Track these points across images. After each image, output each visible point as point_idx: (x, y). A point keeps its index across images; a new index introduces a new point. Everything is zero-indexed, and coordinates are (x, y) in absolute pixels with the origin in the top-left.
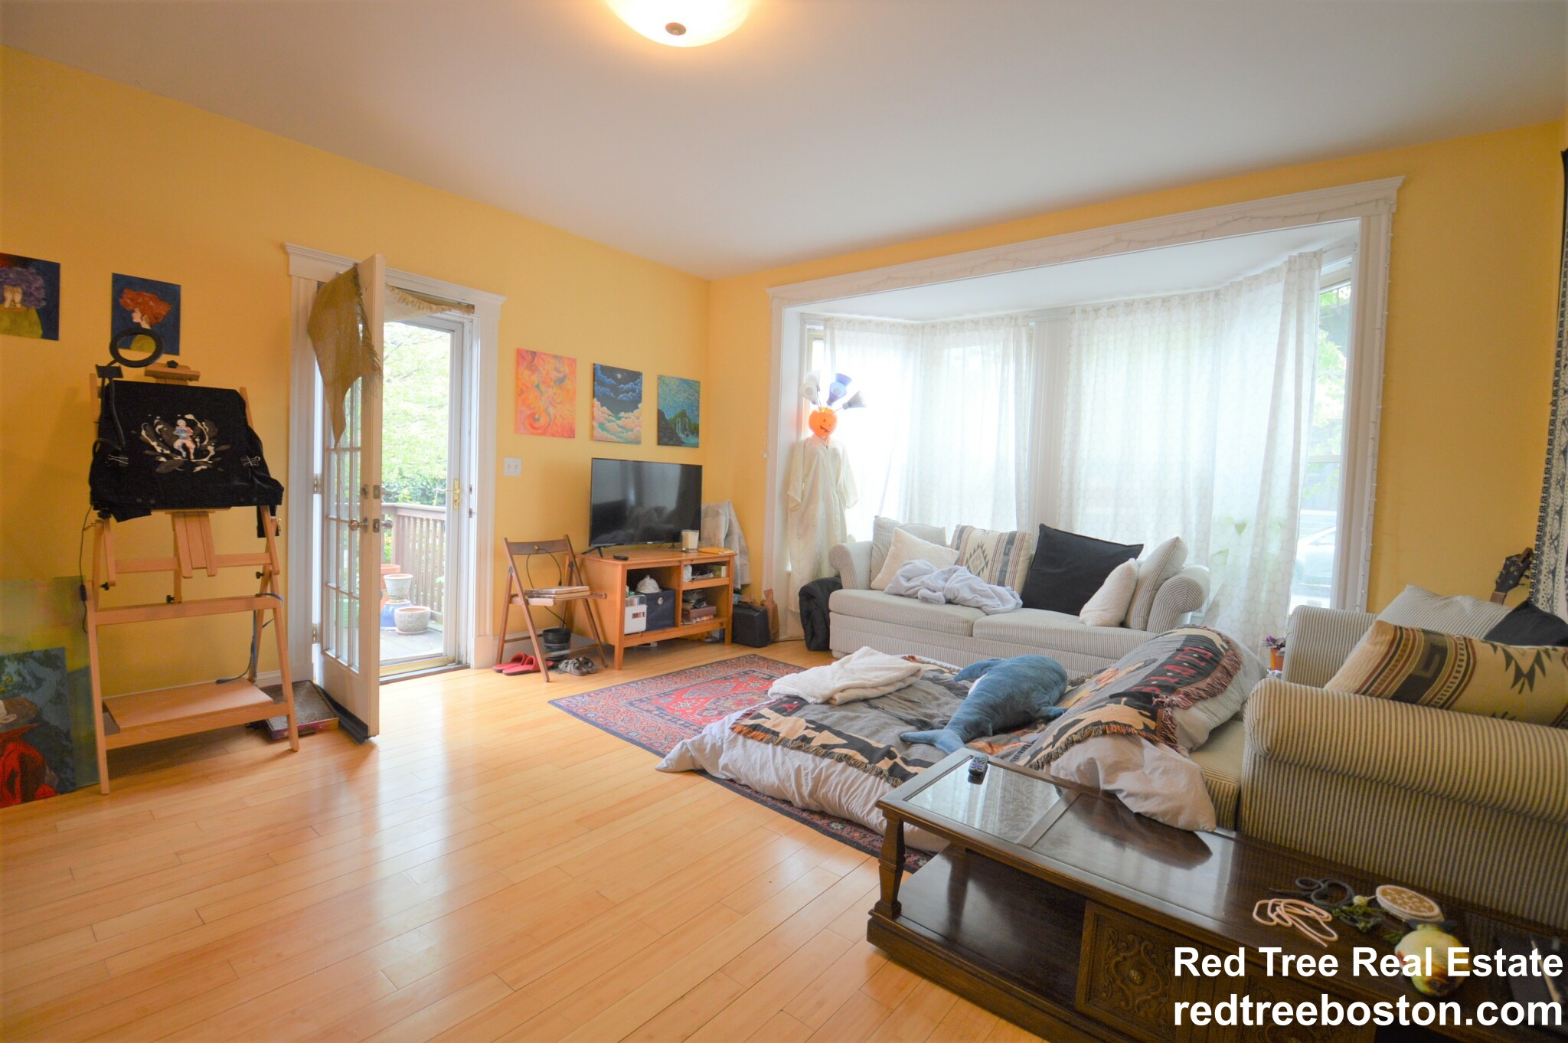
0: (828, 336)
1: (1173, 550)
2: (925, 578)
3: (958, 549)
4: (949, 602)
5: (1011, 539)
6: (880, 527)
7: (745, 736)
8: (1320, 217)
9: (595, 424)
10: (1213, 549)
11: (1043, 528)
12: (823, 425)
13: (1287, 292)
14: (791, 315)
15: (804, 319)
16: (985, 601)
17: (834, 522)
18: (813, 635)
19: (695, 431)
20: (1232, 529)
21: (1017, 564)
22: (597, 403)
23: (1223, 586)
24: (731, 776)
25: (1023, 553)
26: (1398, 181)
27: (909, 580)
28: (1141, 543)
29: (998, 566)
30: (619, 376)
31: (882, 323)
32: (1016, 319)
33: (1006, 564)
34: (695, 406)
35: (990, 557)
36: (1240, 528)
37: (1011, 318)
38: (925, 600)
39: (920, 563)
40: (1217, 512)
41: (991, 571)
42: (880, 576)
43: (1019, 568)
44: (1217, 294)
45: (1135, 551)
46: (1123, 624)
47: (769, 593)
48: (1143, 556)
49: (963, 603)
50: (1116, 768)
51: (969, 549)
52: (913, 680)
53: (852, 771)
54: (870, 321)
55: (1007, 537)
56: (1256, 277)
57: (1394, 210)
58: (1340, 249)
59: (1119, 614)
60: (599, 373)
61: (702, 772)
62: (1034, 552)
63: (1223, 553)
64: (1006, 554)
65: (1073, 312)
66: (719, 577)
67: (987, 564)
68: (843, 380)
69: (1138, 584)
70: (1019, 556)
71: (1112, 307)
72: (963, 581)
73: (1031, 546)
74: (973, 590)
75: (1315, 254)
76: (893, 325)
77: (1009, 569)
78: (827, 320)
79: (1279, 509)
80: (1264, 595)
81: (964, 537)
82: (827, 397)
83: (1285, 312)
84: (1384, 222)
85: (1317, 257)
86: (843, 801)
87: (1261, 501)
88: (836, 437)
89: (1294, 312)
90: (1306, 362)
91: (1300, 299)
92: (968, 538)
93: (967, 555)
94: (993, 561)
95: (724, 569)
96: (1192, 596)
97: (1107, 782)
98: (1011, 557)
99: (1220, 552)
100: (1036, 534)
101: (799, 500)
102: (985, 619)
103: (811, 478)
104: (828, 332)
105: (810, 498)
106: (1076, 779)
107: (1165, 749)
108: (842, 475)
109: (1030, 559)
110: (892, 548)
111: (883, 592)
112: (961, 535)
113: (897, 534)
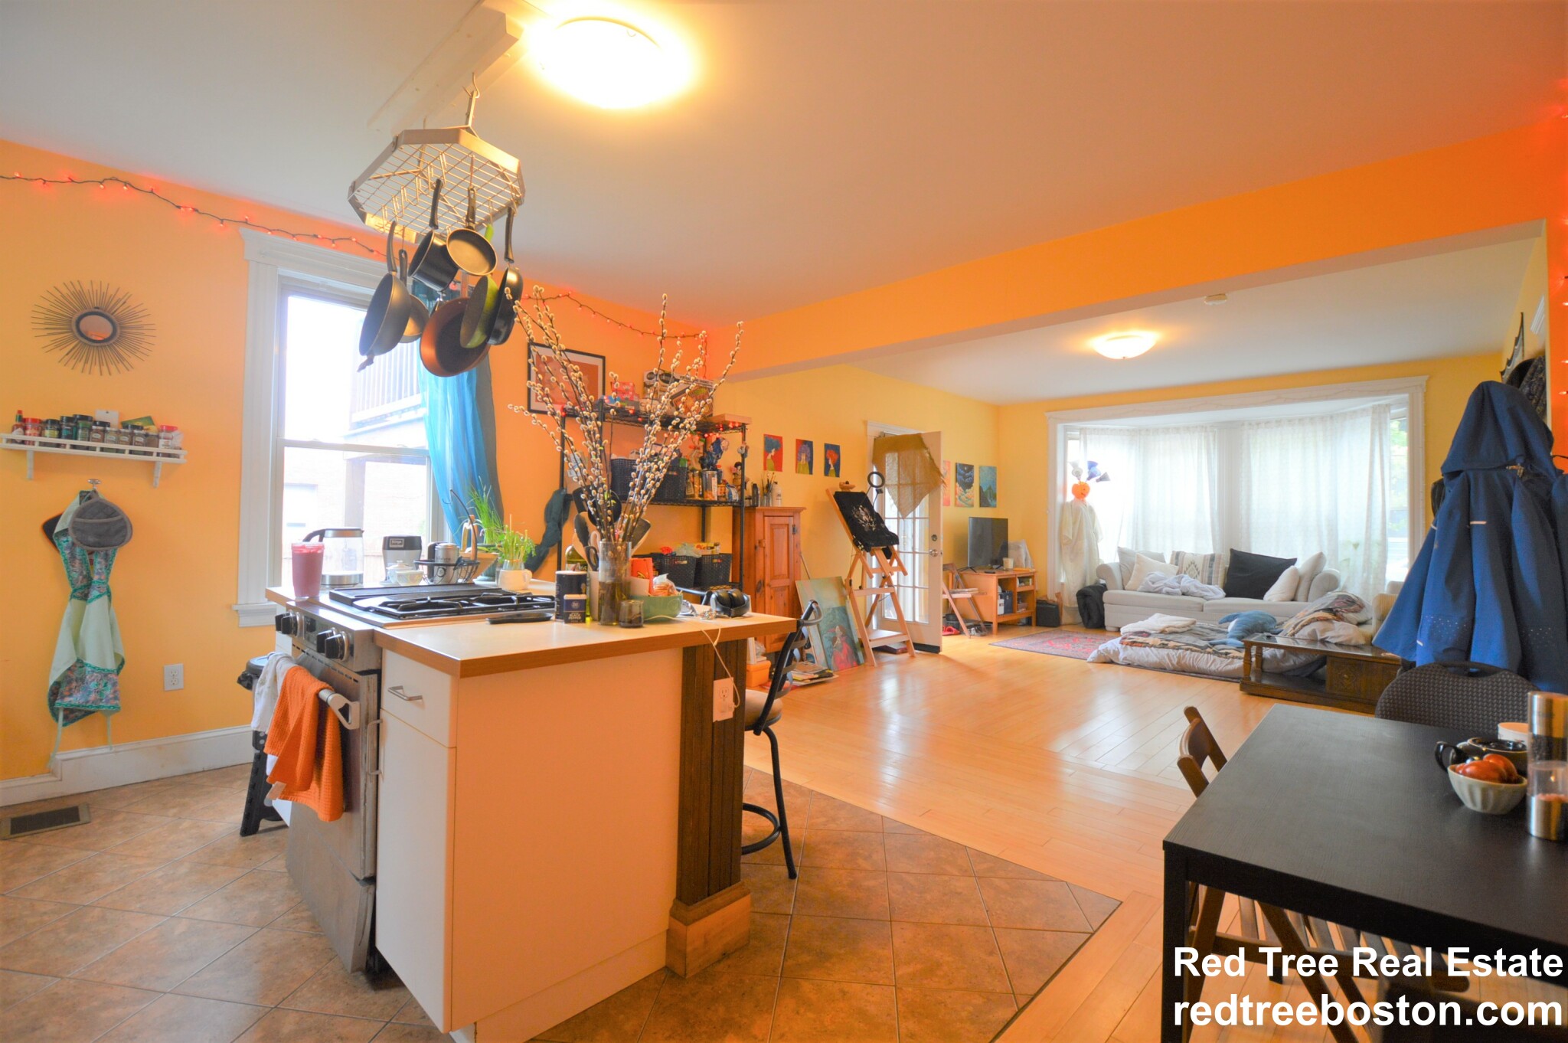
0: (1082, 438)
1: (1319, 559)
2: (1164, 582)
3: (1177, 565)
4: (1183, 594)
5: (1212, 558)
6: (1122, 553)
7: (1131, 645)
8: (1388, 392)
9: (957, 497)
10: (1341, 558)
11: (1232, 551)
12: (1081, 491)
13: (1373, 423)
14: (1060, 427)
15: (1066, 429)
16: (1205, 593)
17: (1093, 551)
18: (1090, 618)
19: (994, 497)
20: (1352, 547)
21: (1218, 573)
22: (957, 484)
23: (1349, 578)
24: (1128, 662)
25: (1221, 566)
26: (1426, 377)
27: (1153, 583)
28: (1295, 557)
29: (1206, 574)
30: (966, 468)
31: (1115, 429)
32: (1206, 428)
33: (1211, 573)
34: (994, 482)
35: (1200, 569)
36: (1356, 546)
37: (1202, 427)
38: (1168, 593)
39: (1158, 573)
40: (1341, 538)
41: (1202, 576)
42: (1130, 582)
43: (1219, 575)
44: (1331, 417)
45: (1293, 562)
46: (1293, 600)
47: (1058, 595)
48: (1299, 565)
49: (1192, 595)
50: (1324, 631)
51: (1185, 565)
52: (1192, 626)
53: (1197, 654)
54: (1108, 429)
55: (1209, 557)
56: (1355, 412)
57: (1425, 390)
58: (1400, 404)
59: (1290, 595)
60: (958, 468)
61: (1112, 662)
62: (1228, 566)
63: (1347, 560)
64: (1211, 567)
65: (1243, 424)
66: (1029, 585)
67: (1199, 573)
68: (1092, 465)
69: (1300, 579)
70: (1219, 567)
71: (1267, 422)
72: (1187, 582)
73: (1225, 562)
74: (1197, 588)
75: (1387, 405)
76: (1121, 430)
77: (1213, 576)
78: (1081, 429)
79: (1377, 535)
80: (1371, 581)
81: (1180, 558)
82: (1087, 476)
83: (1373, 434)
84: (1421, 396)
85: (1388, 406)
86: (1195, 664)
87: (1367, 532)
88: (1089, 499)
89: (1377, 434)
90: (1386, 461)
91: (1380, 428)
92: (1183, 559)
93: (1184, 569)
94: (1203, 571)
95: (1031, 580)
96: (1332, 582)
97: (1321, 636)
98: (1214, 569)
99: (1345, 560)
100: (1229, 554)
101: (1071, 537)
102: (1207, 602)
103: (1078, 523)
104: (1082, 436)
105: (1078, 536)
106: (1308, 638)
107: (1341, 623)
108: (1096, 524)
109: (1225, 569)
110: (1136, 566)
111: (1136, 590)
112: (1177, 557)
113: (1138, 557)
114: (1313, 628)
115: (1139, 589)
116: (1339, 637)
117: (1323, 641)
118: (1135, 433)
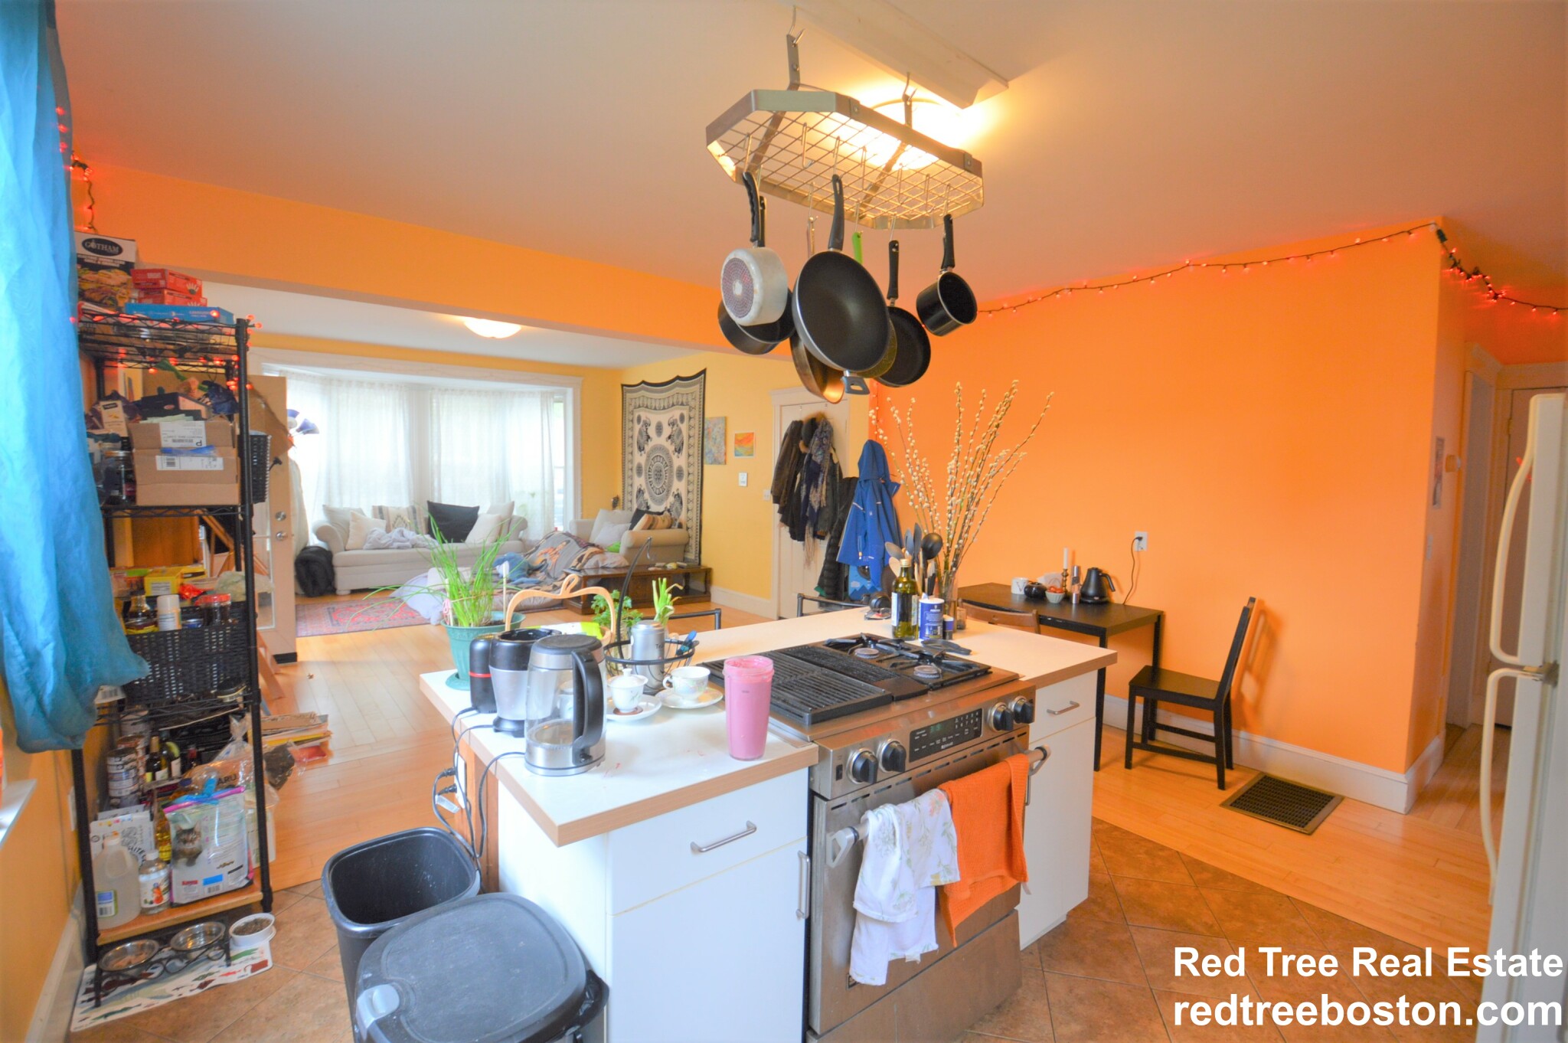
2: (387, 537)
3: (382, 519)
4: (413, 547)
5: (414, 511)
6: (328, 511)
11: (428, 503)
21: (421, 523)
28: (479, 505)
29: (414, 526)
33: (416, 524)
35: (410, 522)
36: (533, 495)
38: (399, 548)
43: (423, 525)
45: (476, 509)
50: (604, 560)
51: (390, 518)
55: (410, 510)
57: (581, 388)
58: (565, 394)
62: (427, 516)
63: (524, 506)
65: (432, 388)
68: (293, 414)
70: (421, 518)
75: (552, 392)
76: (314, 378)
77: (419, 527)
79: (547, 487)
83: (541, 412)
84: (579, 391)
85: (555, 394)
87: (542, 485)
91: (546, 408)
93: (390, 522)
98: (417, 519)
99: (522, 506)
100: (426, 506)
109: (426, 519)
110: (352, 524)
111: (362, 549)
112: (380, 512)
113: (353, 514)
114: (596, 559)
115: (365, 547)
116: (614, 563)
117: (604, 568)
118: (327, 382)
